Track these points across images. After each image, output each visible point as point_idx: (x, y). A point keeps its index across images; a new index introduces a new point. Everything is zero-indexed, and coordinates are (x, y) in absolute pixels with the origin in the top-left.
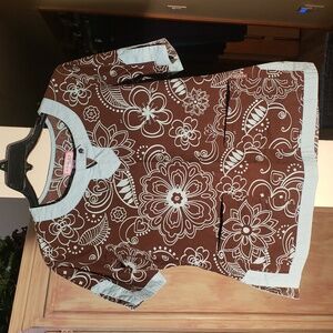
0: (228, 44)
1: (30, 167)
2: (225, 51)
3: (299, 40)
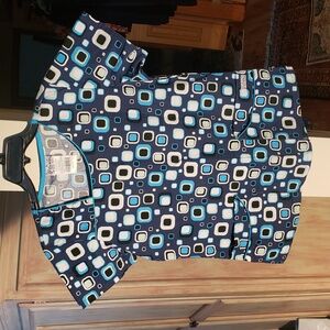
0: (179, 7)
1: (28, 161)
3: (245, 4)
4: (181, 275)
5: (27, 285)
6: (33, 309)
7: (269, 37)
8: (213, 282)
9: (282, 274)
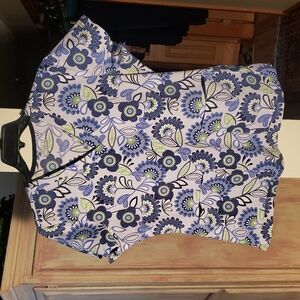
0: (190, 26)
1: (23, 145)
2: (188, 32)
3: (254, 23)
4: (185, 265)
5: (42, 270)
6: (47, 294)
7: (276, 50)
8: (216, 272)
9: (285, 265)
